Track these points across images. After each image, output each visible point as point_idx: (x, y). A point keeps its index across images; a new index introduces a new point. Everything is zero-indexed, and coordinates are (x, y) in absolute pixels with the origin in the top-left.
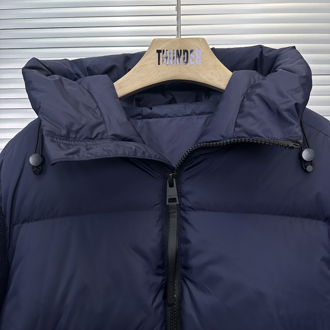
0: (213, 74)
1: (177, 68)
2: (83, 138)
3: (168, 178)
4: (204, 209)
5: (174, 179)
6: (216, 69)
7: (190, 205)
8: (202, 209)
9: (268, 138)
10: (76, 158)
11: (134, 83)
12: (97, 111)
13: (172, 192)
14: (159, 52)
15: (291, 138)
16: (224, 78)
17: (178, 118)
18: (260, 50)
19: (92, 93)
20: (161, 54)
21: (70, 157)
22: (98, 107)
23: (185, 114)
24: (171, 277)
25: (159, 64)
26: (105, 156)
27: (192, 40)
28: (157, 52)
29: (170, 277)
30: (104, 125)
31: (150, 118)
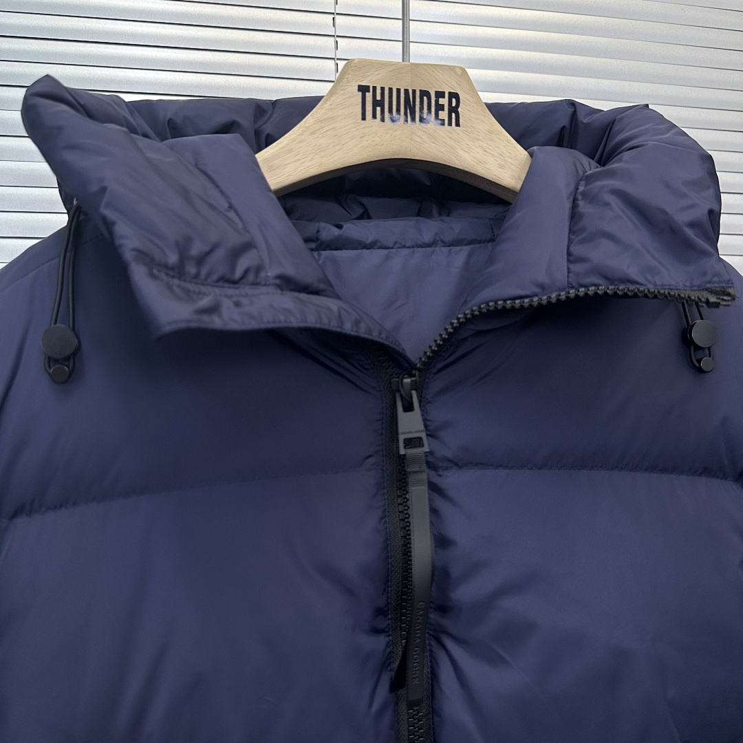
0: (485, 151)
1: (405, 131)
2: (215, 277)
3: (401, 389)
4: (481, 464)
5: (414, 393)
6: (492, 140)
7: (449, 454)
8: (476, 464)
9: (655, 285)
10: (217, 322)
11: (303, 161)
12: (232, 214)
13: (410, 423)
14: (363, 89)
15: (708, 286)
16: (510, 160)
17: (405, 252)
18: (571, 110)
19: (210, 172)
20: (369, 96)
21: (205, 318)
22: (231, 207)
23: (420, 243)
24: (419, 633)
25: (364, 118)
26: (280, 322)
27: (439, 70)
28: (359, 91)
29: (416, 634)
30: (254, 251)
31: (336, 249)
